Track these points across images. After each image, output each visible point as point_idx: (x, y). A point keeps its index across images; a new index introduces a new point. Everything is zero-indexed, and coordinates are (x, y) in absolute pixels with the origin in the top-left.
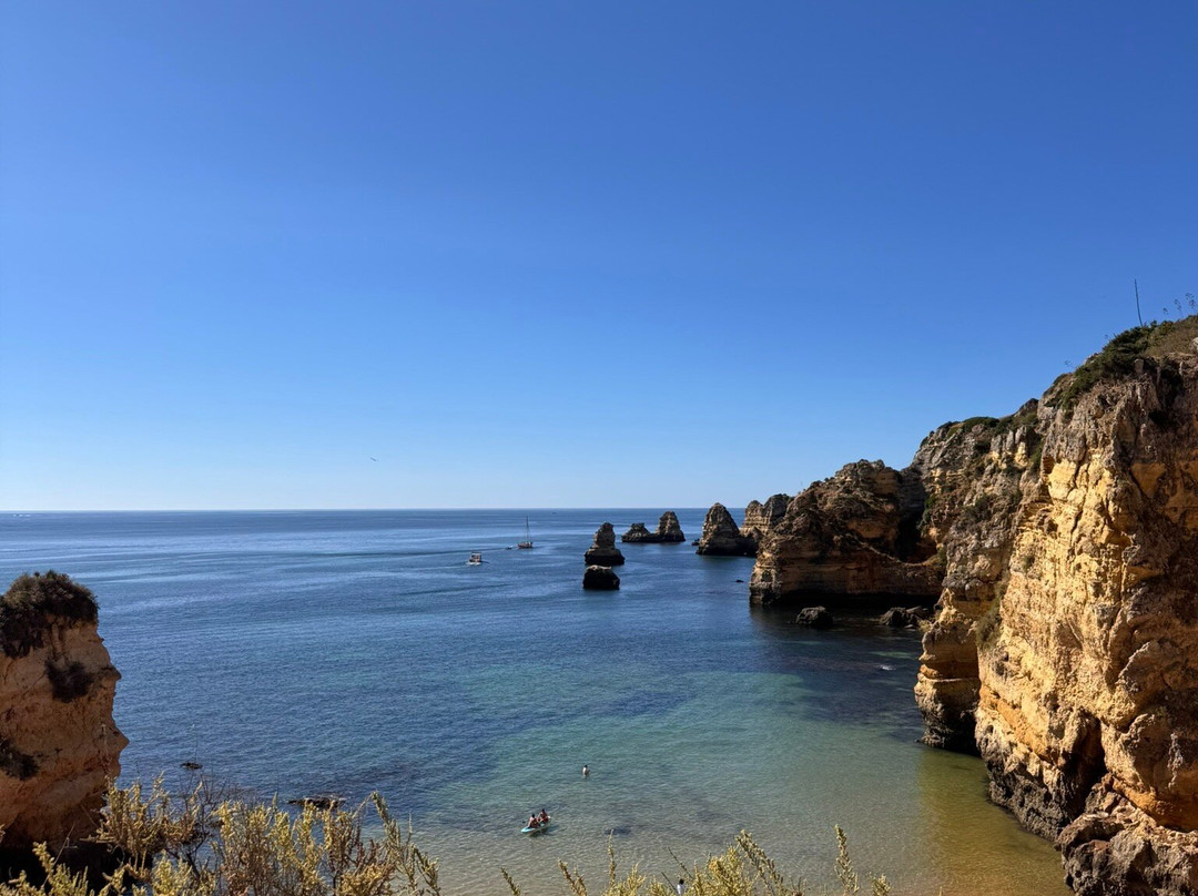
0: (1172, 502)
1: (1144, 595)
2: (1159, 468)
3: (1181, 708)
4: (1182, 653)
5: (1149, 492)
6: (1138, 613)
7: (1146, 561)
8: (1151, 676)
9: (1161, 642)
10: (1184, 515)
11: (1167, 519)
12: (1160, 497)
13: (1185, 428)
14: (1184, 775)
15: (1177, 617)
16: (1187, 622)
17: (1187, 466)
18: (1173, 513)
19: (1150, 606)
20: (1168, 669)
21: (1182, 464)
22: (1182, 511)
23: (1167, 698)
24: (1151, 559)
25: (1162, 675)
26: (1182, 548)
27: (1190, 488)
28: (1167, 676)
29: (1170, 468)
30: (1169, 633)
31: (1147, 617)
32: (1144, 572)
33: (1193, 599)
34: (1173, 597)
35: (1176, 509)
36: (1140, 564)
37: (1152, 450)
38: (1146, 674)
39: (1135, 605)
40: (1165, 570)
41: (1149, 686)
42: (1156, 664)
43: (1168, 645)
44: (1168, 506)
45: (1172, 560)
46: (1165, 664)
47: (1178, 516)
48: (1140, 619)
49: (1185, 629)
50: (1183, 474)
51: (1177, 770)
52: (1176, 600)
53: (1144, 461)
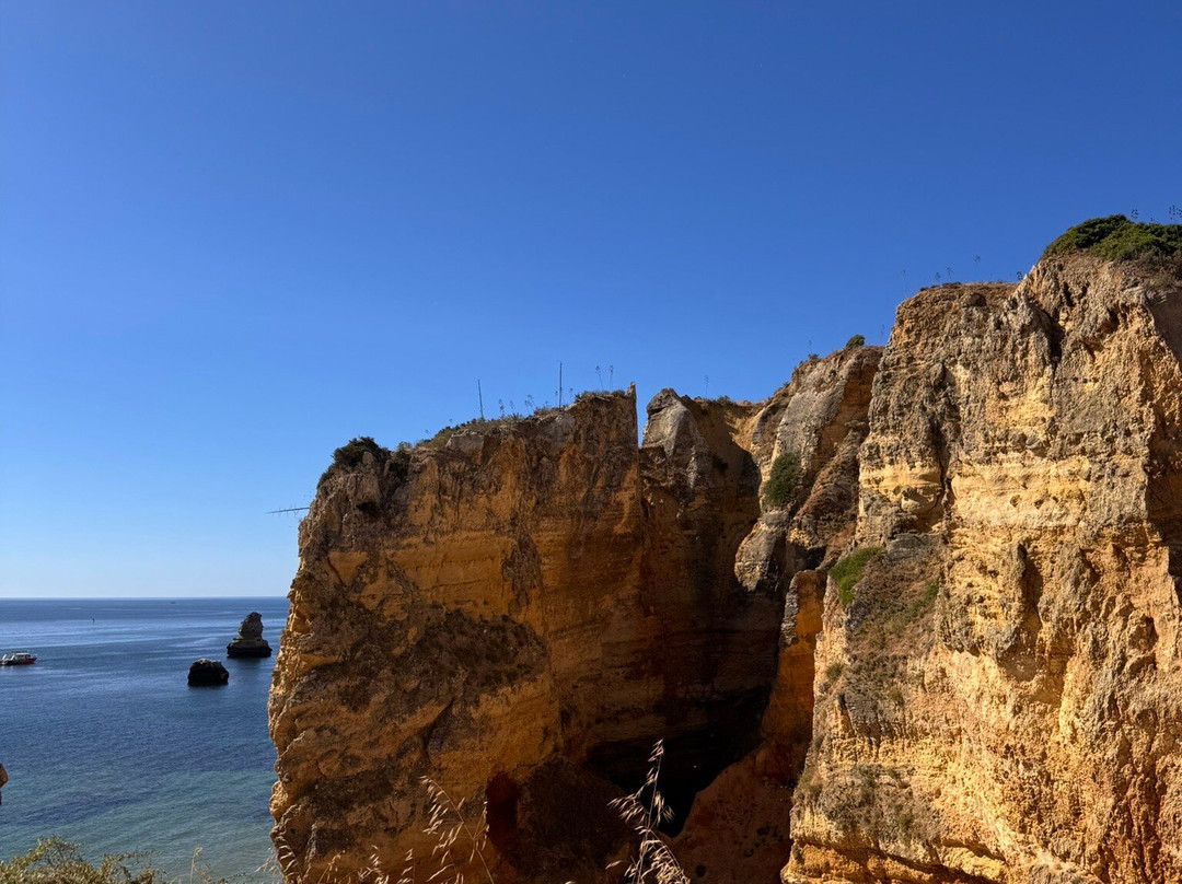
0: (370, 589)
1: (309, 683)
2: (359, 557)
3: (329, 798)
4: (344, 740)
5: (347, 580)
6: (298, 701)
7: (318, 649)
8: (304, 765)
9: (319, 730)
10: (382, 603)
11: (360, 605)
12: (357, 586)
13: (398, 518)
14: (318, 866)
15: (343, 704)
16: (355, 710)
17: (392, 556)
18: (370, 600)
19: (312, 694)
20: (322, 758)
21: (389, 552)
22: (381, 598)
23: (317, 787)
24: (326, 647)
25: (317, 764)
26: (369, 635)
27: (391, 576)
28: (321, 765)
29: (374, 558)
30: (332, 721)
31: (309, 705)
32: (317, 659)
33: (368, 685)
34: (343, 683)
35: (373, 597)
36: (312, 651)
37: (351, 538)
38: (297, 763)
39: (297, 693)
40: (344, 657)
41: (300, 775)
42: (309, 753)
43: (326, 733)
44: (363, 594)
45: (354, 648)
46: (319, 753)
47: (376, 602)
48: (302, 707)
49: (352, 716)
50: (389, 563)
51: (312, 861)
52: (348, 686)
53: (342, 549)
